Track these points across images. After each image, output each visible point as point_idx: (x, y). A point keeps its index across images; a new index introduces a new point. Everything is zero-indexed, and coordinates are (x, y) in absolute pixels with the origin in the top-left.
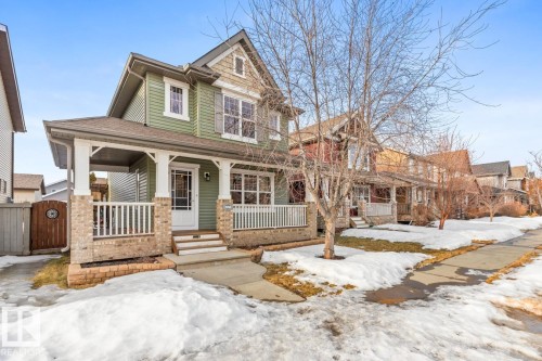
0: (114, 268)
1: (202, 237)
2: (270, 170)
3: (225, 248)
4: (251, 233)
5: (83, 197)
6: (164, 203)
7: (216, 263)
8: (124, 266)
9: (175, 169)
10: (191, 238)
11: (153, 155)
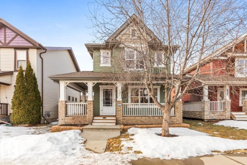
0: (65, 127)
1: (107, 118)
2: (158, 84)
3: (115, 124)
4: (133, 118)
5: (62, 101)
6: (90, 103)
7: (101, 130)
8: (68, 127)
9: (105, 88)
10: (102, 118)
11: (87, 83)
